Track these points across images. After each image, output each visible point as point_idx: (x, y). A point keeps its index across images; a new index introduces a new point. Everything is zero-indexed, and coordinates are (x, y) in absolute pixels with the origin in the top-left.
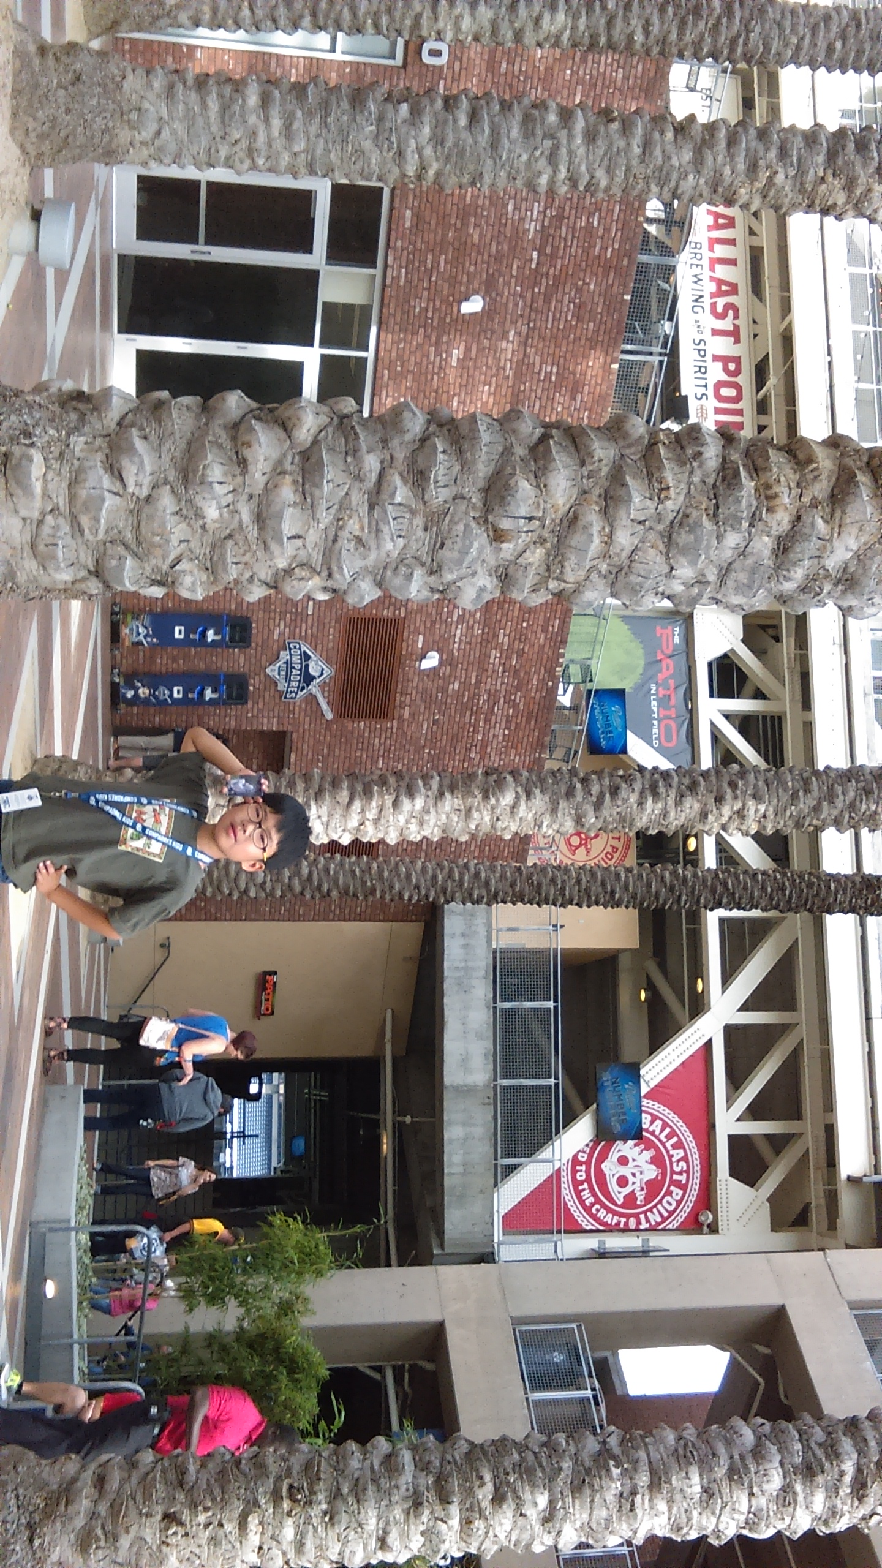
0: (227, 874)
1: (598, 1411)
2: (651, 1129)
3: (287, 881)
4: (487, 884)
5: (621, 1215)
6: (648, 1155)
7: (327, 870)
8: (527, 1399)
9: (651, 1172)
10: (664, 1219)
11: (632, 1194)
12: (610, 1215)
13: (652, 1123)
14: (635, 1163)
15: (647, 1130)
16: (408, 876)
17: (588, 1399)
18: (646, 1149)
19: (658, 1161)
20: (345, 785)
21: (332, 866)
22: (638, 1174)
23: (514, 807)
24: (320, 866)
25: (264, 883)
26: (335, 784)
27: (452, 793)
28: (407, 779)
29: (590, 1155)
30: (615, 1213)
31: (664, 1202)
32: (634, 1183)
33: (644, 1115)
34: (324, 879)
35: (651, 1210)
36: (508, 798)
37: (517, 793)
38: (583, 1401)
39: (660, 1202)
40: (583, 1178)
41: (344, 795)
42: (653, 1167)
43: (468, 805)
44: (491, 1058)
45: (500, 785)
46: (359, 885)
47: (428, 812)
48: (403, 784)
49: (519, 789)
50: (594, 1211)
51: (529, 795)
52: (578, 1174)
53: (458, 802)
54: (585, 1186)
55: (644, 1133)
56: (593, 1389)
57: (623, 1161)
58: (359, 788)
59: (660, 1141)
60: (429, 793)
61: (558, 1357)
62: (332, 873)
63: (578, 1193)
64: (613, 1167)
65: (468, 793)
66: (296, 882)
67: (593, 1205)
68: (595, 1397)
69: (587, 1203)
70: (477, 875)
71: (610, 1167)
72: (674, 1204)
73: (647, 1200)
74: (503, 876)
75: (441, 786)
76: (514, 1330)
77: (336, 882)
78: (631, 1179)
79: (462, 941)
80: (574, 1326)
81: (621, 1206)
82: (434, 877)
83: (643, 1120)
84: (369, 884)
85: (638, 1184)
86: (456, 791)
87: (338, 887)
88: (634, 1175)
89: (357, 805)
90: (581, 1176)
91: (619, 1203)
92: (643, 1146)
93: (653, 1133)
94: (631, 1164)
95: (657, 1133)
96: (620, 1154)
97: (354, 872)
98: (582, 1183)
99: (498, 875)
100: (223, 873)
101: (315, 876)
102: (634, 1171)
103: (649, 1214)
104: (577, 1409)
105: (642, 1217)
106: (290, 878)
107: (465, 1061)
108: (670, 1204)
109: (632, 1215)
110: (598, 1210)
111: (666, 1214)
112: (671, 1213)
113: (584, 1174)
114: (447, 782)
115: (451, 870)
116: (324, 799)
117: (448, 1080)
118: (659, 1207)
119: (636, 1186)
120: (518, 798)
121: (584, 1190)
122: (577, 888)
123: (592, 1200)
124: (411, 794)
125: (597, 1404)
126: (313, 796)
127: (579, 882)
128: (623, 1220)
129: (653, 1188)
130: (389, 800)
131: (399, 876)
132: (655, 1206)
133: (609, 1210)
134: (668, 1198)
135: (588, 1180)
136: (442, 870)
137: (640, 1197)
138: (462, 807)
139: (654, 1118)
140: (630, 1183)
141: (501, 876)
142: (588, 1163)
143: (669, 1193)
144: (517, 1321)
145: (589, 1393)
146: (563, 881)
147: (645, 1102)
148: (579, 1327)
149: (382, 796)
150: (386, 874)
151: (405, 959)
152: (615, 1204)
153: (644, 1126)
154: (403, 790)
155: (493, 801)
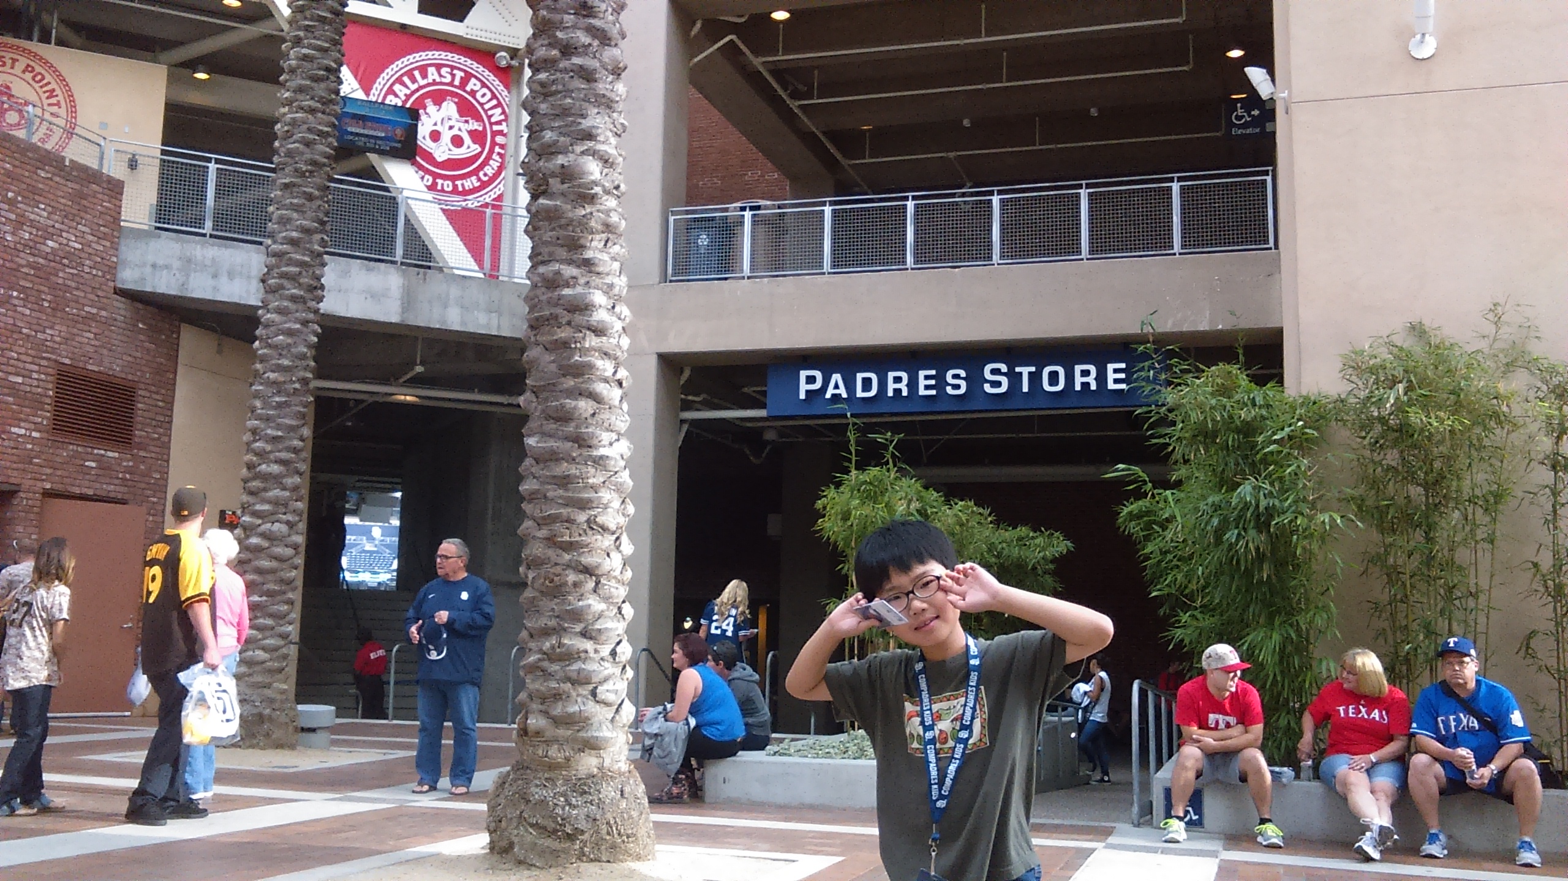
0: (273, 571)
1: (766, 208)
2: (404, 98)
3: (287, 494)
4: (307, 231)
5: (491, 151)
6: (431, 108)
7: (275, 439)
8: (749, 278)
9: (450, 108)
10: (499, 105)
11: (471, 133)
12: (491, 162)
13: (396, 96)
14: (439, 123)
15: (405, 102)
16: (290, 333)
17: (754, 216)
18: (425, 108)
19: (439, 98)
20: (569, 403)
21: (269, 431)
22: (451, 123)
23: (606, 161)
24: (268, 448)
25: (288, 523)
26: (564, 417)
27: (583, 247)
28: (559, 311)
29: (427, 171)
30: (489, 157)
31: (482, 100)
32: (460, 129)
33: (387, 102)
34: (287, 443)
35: (489, 117)
36: (593, 169)
37: (583, 153)
38: (755, 221)
39: (482, 105)
40: (450, 183)
41: (584, 406)
42: (444, 104)
43: (600, 227)
44: (372, 263)
45: (567, 174)
46: (295, 400)
47: (611, 286)
48: (565, 317)
49: (579, 149)
50: (485, 179)
51: (589, 136)
52: (446, 189)
53: (597, 242)
54: (459, 183)
55: (408, 105)
56: (743, 209)
57: (435, 136)
58: (570, 382)
59: (417, 90)
60: (582, 281)
61: (704, 240)
62: (280, 433)
63: (466, 193)
64: (442, 149)
65: (583, 224)
66: (290, 481)
67: (479, 179)
68: (752, 208)
69: (477, 184)
70: (293, 242)
71: (442, 151)
72: (485, 90)
73: (478, 118)
74: (296, 208)
75: (570, 262)
76: (671, 281)
77: (292, 429)
78: (455, 132)
79: (224, 279)
80: (672, 219)
81: (483, 147)
82: (294, 299)
83: (393, 103)
84: (297, 386)
85: (461, 125)
86: (582, 241)
87: (298, 427)
88: (451, 128)
89: (600, 388)
90: (448, 186)
91: (479, 149)
92: (421, 111)
93: (408, 97)
94: (439, 128)
95: (408, 92)
96: (427, 137)
97: (280, 405)
98: (455, 187)
99: (295, 215)
100: (270, 577)
101: (284, 455)
102: (447, 127)
103: (493, 120)
104: (761, 229)
105: (495, 128)
106: (284, 489)
107: (375, 296)
108: (484, 95)
109: (493, 137)
110: (485, 175)
111: (494, 102)
112: (494, 96)
113: (446, 183)
114: (562, 253)
115: (284, 276)
116: (592, 436)
117: (394, 319)
118: (487, 107)
119: (464, 128)
120: (594, 153)
121: (463, 185)
122: (320, 115)
123: (474, 178)
124: (582, 307)
125: (758, 208)
126: (585, 452)
127: (312, 111)
128: (497, 149)
129: (467, 109)
130: (591, 341)
131: (289, 345)
132: (486, 111)
133: (485, 163)
134: (478, 95)
135: (453, 179)
136: (282, 287)
137: (475, 125)
138: (604, 236)
139: (391, 91)
140: (459, 133)
141: (296, 211)
142: (436, 176)
143: (473, 93)
144: (664, 279)
145: (748, 214)
146: (309, 130)
147: (373, 98)
148: (674, 213)
149: (584, 351)
150: (286, 362)
151: (220, 352)
152: (481, 153)
153: (400, 104)
154: (578, 318)
155: (597, 190)
